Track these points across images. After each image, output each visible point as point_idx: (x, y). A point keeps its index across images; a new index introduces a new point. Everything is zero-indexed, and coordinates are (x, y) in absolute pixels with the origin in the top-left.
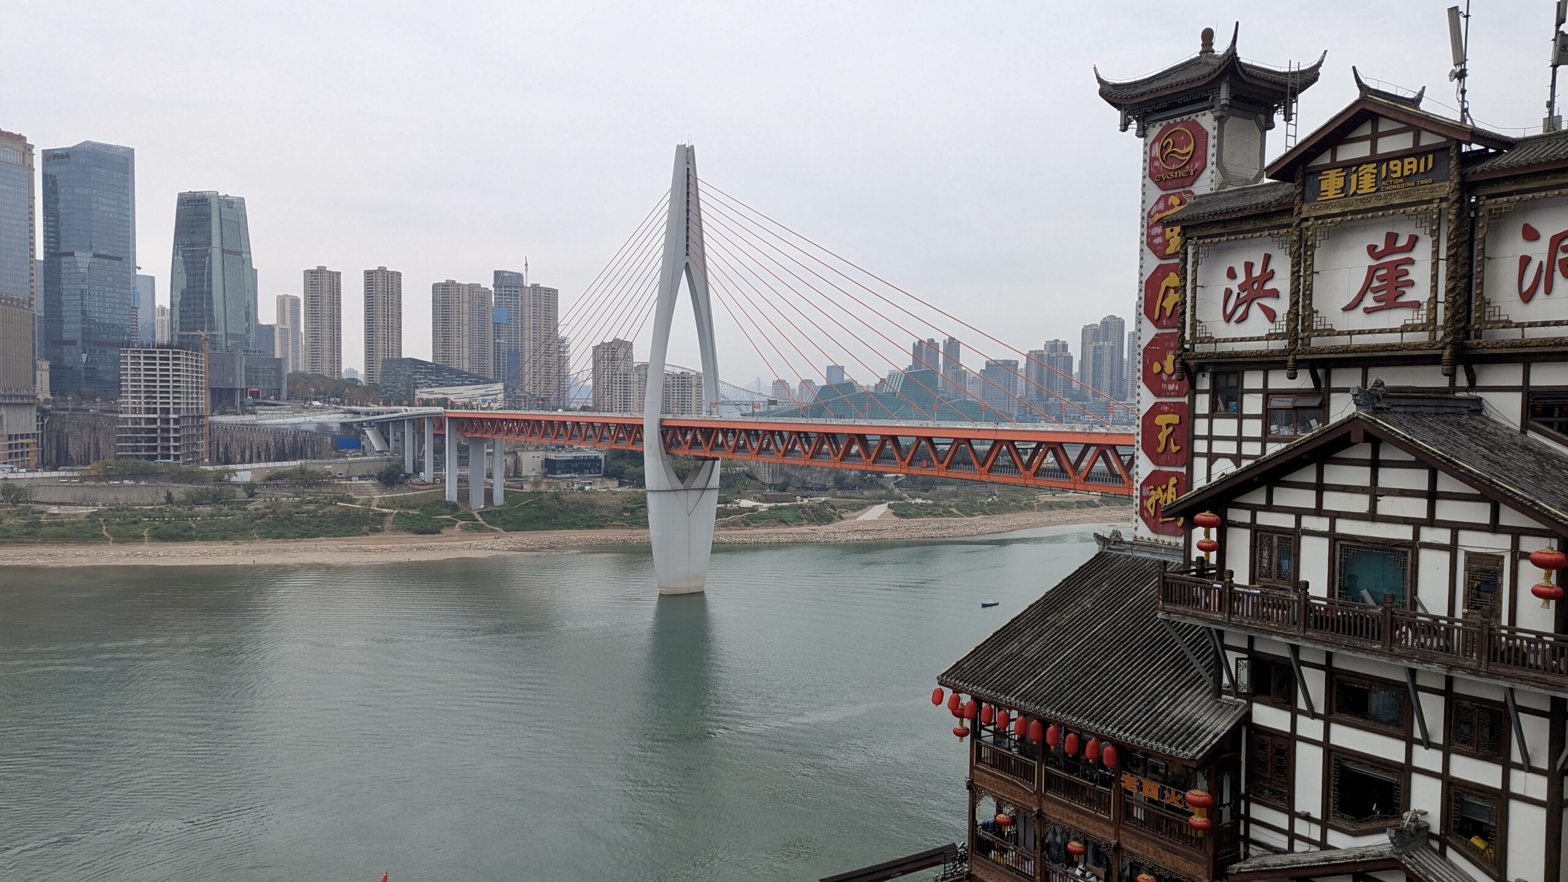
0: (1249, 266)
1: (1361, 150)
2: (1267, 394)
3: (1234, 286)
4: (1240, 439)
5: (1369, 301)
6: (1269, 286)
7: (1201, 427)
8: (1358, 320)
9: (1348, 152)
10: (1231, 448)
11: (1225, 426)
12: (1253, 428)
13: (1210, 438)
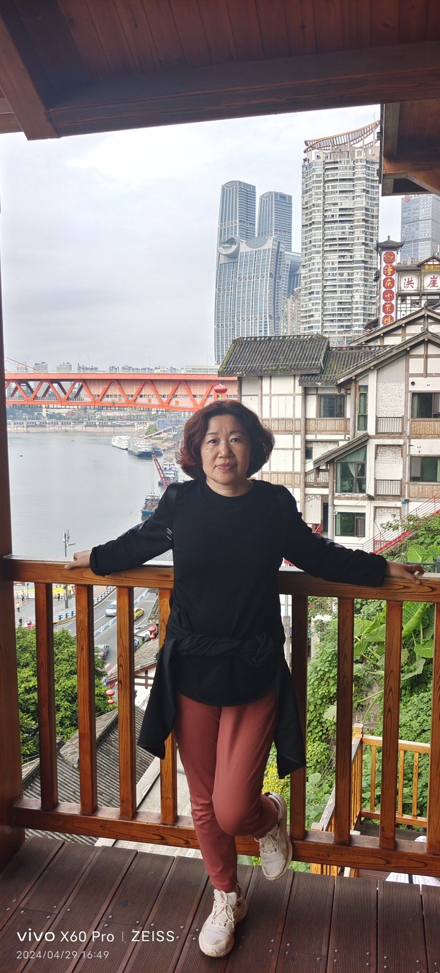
0: (408, 279)
1: (431, 263)
2: (411, 300)
3: (406, 282)
4: (406, 308)
5: (431, 285)
6: (412, 282)
7: (399, 306)
8: (429, 288)
9: (429, 263)
10: (405, 309)
11: (403, 306)
12: (409, 306)
13: (401, 308)
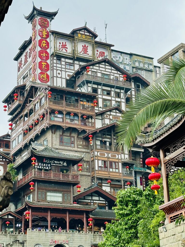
0: (63, 43)
1: (83, 33)
2: (66, 62)
5: (83, 52)
6: (66, 47)
7: (54, 65)
8: (81, 54)
10: (60, 69)
11: (58, 65)
12: (63, 67)
13: (56, 67)
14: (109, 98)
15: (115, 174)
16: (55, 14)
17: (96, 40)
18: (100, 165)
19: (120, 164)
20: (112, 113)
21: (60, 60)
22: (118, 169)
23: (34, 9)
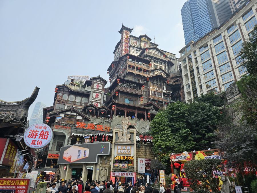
0: (135, 41)
6: (137, 43)
9: (144, 37)
14: (157, 64)
15: (160, 98)
16: (132, 29)
17: (151, 41)
18: (152, 93)
19: (162, 94)
20: (158, 71)
21: (133, 48)
22: (161, 96)
23: (123, 26)
